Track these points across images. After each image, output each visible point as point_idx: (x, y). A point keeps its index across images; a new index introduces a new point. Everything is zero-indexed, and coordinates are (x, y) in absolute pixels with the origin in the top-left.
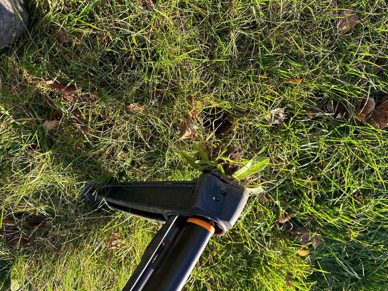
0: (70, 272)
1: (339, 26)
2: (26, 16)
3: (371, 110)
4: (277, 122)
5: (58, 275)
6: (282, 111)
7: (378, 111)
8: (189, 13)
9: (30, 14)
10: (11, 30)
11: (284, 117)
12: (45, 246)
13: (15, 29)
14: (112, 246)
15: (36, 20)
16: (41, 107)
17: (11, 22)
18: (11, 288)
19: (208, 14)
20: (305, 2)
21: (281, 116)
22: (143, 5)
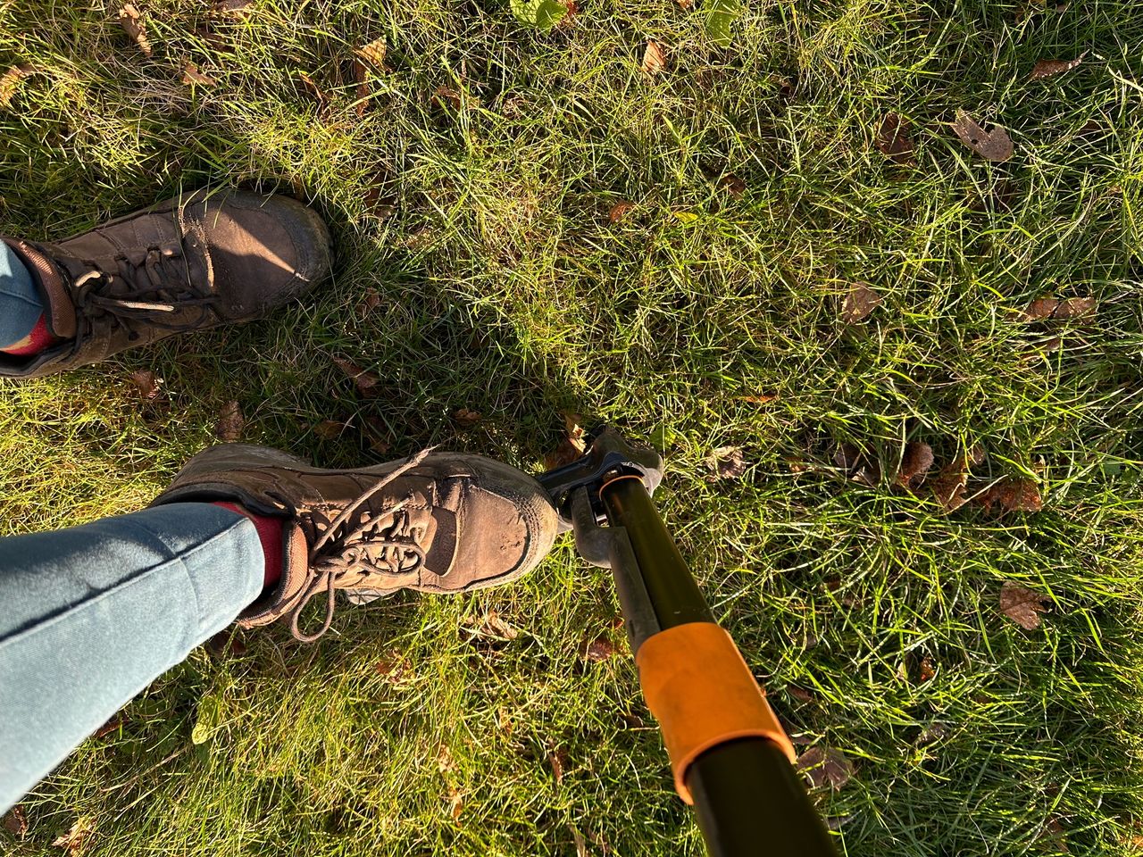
3: (924, 469)
4: (727, 473)
6: (737, 454)
8: (573, 278)
11: (742, 465)
19: (603, 279)
20: (771, 267)
21: (738, 463)
22: (500, 262)
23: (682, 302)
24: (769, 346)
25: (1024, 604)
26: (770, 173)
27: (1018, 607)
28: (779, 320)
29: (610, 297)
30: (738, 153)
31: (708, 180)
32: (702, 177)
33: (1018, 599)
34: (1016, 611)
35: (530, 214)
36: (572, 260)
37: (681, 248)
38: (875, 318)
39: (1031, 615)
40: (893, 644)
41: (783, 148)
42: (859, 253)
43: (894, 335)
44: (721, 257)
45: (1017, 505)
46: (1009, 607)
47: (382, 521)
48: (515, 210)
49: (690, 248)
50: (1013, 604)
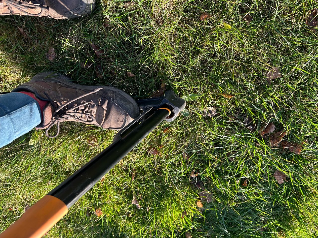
0: (62, 148)
1: (268, 74)
2: (94, 7)
3: (270, 132)
4: (209, 115)
5: (55, 147)
6: (214, 110)
7: (276, 135)
8: (180, 35)
9: (96, 6)
10: (84, 11)
11: (215, 114)
12: (55, 129)
13: (86, 12)
14: (90, 143)
15: (98, 10)
16: (83, 55)
17: (86, 8)
18: (29, 143)
19: (191, 39)
20: (250, 53)
21: (214, 113)
22: (156, 22)
23: (215, 56)
24: (238, 80)
25: (281, 177)
26: (263, 18)
27: (279, 177)
28: (245, 72)
29: (191, 46)
30: (254, 7)
31: (240, 13)
32: (238, 12)
33: (280, 175)
34: (277, 178)
35: (172, 7)
36: (182, 29)
37: (222, 37)
38: (276, 81)
39: (282, 180)
40: (239, 175)
41: (271, 10)
42: (281, 58)
43: (280, 89)
44: (234, 44)
45: (293, 150)
46: (276, 176)
47: (81, 107)
48: (167, 4)
49: (225, 38)
50: (278, 176)
